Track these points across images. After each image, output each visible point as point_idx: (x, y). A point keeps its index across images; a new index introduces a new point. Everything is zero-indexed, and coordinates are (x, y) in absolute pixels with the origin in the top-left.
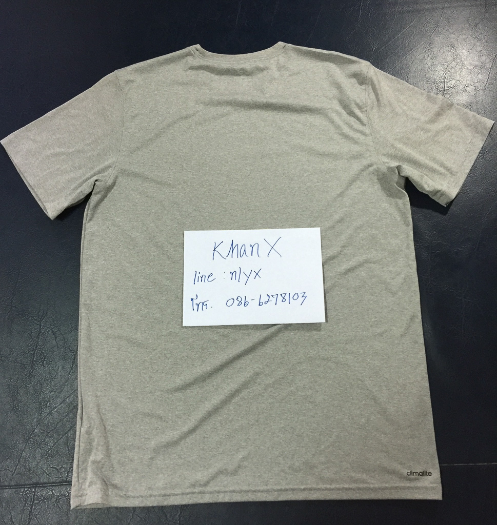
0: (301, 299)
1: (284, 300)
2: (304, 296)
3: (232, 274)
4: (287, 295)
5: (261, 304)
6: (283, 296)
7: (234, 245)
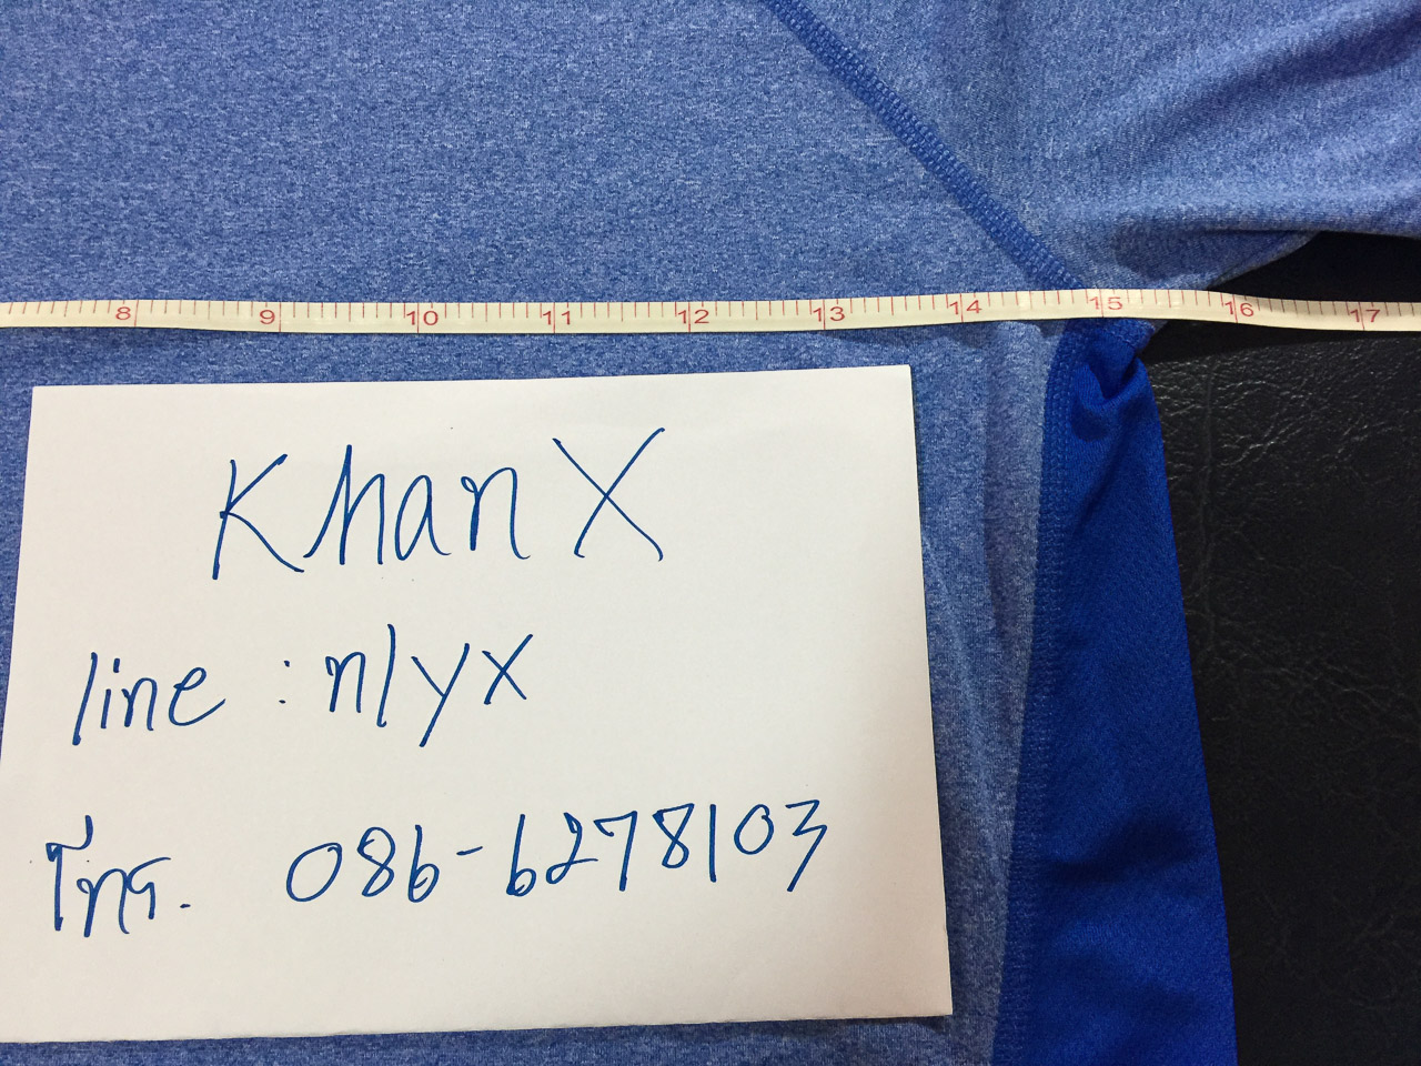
1: (677, 854)
2: (812, 830)
4: (700, 818)
5: (524, 880)
6: (673, 822)
7: (360, 481)
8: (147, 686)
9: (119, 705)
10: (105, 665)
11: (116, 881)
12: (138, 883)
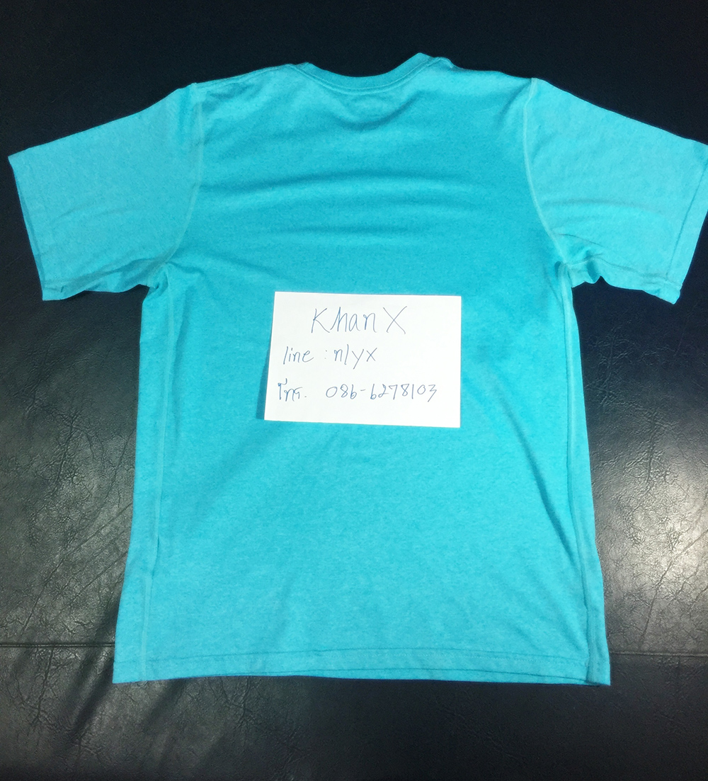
0: (428, 394)
1: (405, 393)
2: (433, 390)
3: (336, 353)
5: (374, 396)
6: (405, 387)
7: (342, 314)
8: (298, 354)
9: (292, 357)
10: (290, 349)
11: (292, 391)
12: (296, 392)
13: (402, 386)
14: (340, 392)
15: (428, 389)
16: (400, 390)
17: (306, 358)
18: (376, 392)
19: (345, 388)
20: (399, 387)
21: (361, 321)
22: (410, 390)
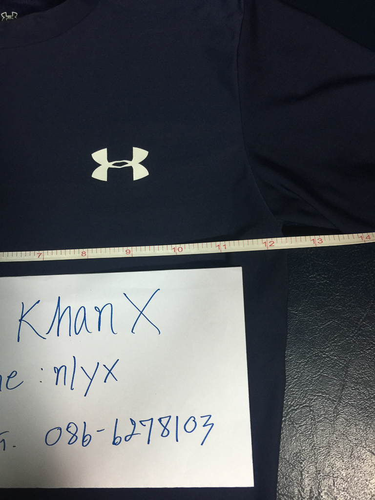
0: (201, 431)
1: (166, 432)
2: (209, 425)
3: (58, 371)
4: (173, 420)
5: (118, 440)
6: (164, 421)
7: (63, 307)
13: (160, 420)
14: (66, 436)
15: (201, 422)
16: (157, 428)
17: (13, 383)
18: (122, 433)
19: (73, 429)
20: (156, 421)
21: (92, 317)
22: (171, 427)
